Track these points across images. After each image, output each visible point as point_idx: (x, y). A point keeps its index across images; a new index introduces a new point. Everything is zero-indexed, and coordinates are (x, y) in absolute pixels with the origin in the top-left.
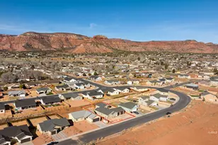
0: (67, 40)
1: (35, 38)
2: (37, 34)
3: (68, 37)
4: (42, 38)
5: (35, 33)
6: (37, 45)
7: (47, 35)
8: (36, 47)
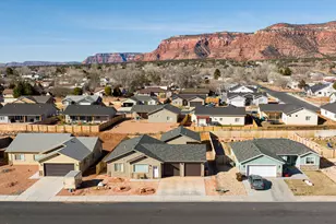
1: (287, 35)
2: (292, 26)
4: (299, 35)
5: (289, 25)
6: (288, 49)
7: (312, 29)
8: (286, 52)
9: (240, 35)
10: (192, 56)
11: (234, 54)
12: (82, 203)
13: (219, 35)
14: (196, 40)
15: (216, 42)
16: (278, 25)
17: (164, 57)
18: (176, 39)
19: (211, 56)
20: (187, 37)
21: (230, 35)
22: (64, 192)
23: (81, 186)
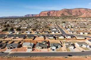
0: (80, 11)
1: (66, 11)
2: (67, 9)
3: (80, 10)
4: (68, 11)
6: (66, 14)
7: (71, 10)
8: (66, 15)
9: (56, 11)
10: (47, 15)
11: (55, 15)
12: (33, 53)
13: (52, 11)
14: (47, 12)
15: (52, 12)
16: (64, 9)
17: (41, 15)
18: (43, 12)
19: (50, 15)
20: (46, 11)
21: (54, 11)
22: (31, 51)
23: (33, 50)
